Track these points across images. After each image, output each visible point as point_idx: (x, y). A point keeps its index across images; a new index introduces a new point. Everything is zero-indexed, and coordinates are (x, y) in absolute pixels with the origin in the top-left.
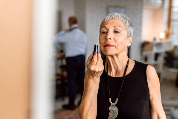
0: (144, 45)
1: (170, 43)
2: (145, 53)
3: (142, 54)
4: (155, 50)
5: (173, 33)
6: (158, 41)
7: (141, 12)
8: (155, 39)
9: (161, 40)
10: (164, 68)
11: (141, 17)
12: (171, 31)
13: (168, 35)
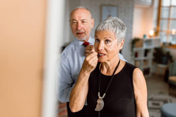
0: (135, 42)
1: (159, 40)
2: (135, 49)
3: (132, 51)
4: (145, 47)
5: (162, 31)
6: (148, 38)
7: (133, 11)
8: (145, 36)
9: (150, 36)
10: (153, 64)
11: (132, 16)
12: (160, 29)
13: (157, 33)
